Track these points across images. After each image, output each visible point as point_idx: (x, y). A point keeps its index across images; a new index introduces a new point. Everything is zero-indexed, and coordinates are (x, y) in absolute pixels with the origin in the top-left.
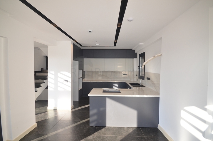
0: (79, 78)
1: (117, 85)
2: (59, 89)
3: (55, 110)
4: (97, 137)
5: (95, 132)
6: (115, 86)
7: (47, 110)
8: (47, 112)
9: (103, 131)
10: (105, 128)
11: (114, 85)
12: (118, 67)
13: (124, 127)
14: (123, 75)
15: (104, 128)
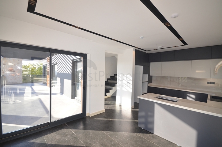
0: (143, 82)
1: (193, 96)
2: (124, 89)
3: (120, 106)
4: (140, 137)
5: (140, 133)
6: (189, 97)
7: (115, 104)
8: (115, 105)
9: (148, 136)
10: (152, 134)
11: (189, 95)
12: (197, 71)
13: (176, 145)
14: (208, 83)
15: (150, 134)
